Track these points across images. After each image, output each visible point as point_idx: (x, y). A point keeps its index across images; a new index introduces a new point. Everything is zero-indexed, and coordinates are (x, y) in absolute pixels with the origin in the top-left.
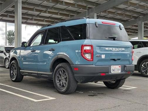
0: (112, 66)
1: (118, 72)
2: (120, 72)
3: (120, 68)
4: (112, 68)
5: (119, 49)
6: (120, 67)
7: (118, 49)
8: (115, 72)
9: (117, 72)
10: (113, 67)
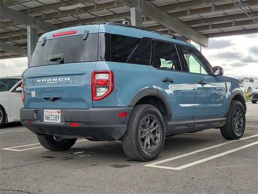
0: (45, 110)
1: (55, 121)
2: (59, 121)
3: (60, 114)
4: (45, 114)
5: (58, 80)
6: (58, 112)
7: (56, 80)
8: (51, 121)
9: (53, 121)
10: (47, 113)
